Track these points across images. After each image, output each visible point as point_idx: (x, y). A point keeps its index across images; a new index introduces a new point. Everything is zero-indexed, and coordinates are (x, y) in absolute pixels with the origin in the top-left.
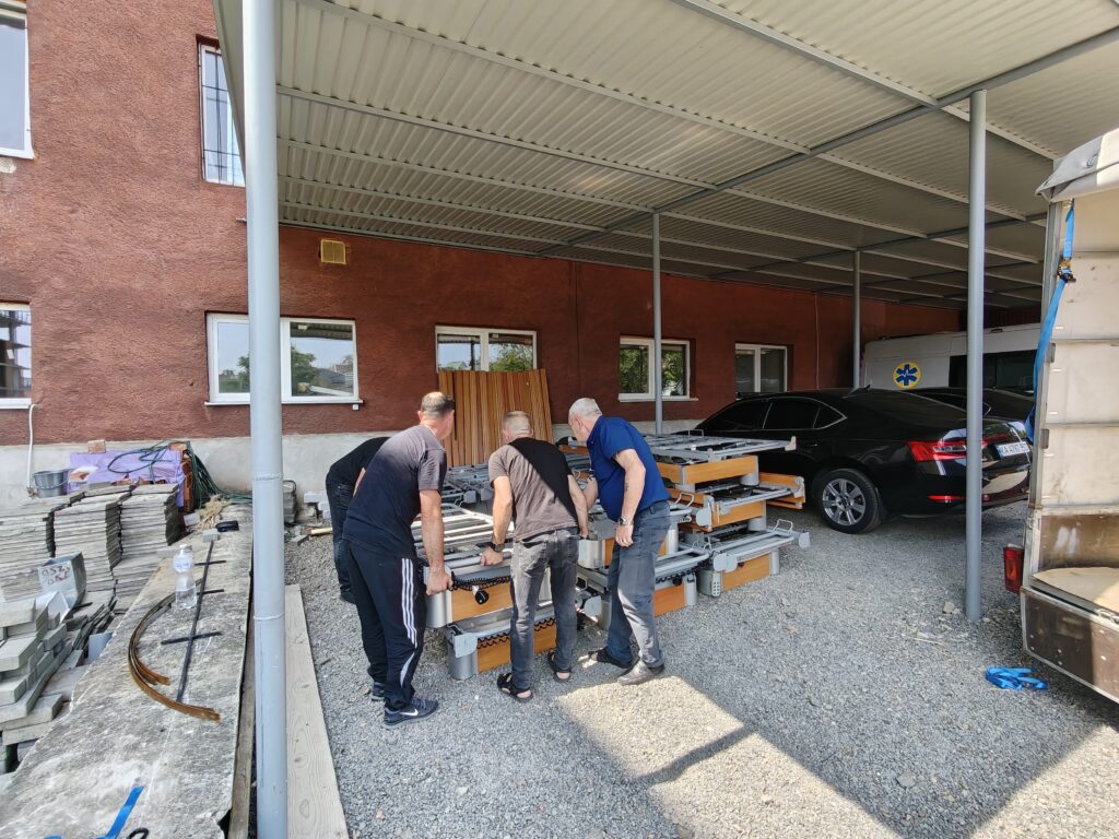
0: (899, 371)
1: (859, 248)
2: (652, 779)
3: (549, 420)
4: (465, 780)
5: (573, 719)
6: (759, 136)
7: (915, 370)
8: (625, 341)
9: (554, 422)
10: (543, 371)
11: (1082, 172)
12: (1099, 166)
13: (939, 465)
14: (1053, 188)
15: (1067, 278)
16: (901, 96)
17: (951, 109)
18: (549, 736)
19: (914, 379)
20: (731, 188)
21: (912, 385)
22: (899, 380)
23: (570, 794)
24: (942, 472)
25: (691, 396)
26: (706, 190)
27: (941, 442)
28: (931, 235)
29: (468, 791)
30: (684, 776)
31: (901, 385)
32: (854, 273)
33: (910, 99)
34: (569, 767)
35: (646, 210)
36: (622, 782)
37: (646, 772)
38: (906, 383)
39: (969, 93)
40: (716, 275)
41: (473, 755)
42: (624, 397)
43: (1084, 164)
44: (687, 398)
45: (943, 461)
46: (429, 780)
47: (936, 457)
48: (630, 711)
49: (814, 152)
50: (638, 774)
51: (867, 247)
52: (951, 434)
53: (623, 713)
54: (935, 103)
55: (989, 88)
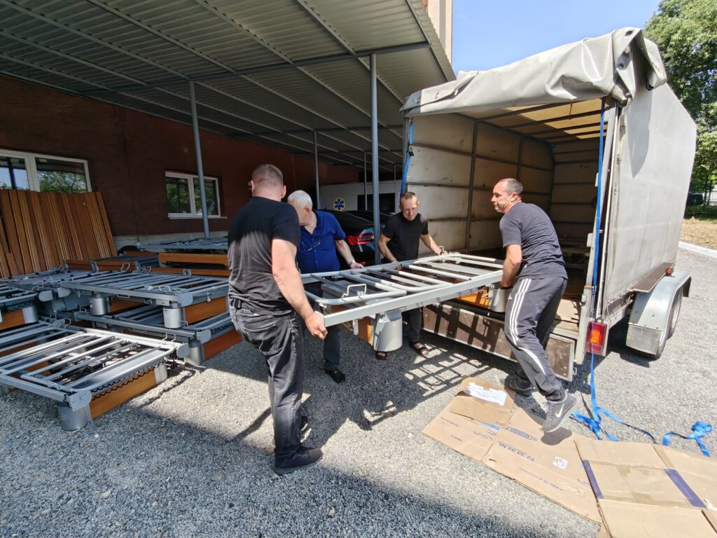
0: (336, 203)
1: (316, 130)
2: (245, 434)
3: (109, 233)
4: (106, 487)
5: (183, 422)
6: (264, 44)
7: (343, 202)
8: (169, 174)
9: (114, 235)
10: (99, 194)
11: (415, 105)
12: (422, 104)
13: (360, 246)
14: (405, 110)
15: (411, 154)
16: (340, 44)
17: (361, 59)
18: (168, 437)
19: (343, 207)
20: (245, 74)
21: (342, 209)
22: (336, 207)
23: (194, 461)
24: (362, 251)
25: (222, 215)
26: (229, 72)
27: (360, 236)
28: (350, 129)
29: (111, 493)
30: (263, 425)
32: (314, 144)
33: (344, 48)
34: (188, 448)
35: (183, 76)
36: (227, 442)
37: (240, 431)
38: (339, 209)
39: (369, 53)
40: (232, 135)
41: (107, 471)
42: (172, 216)
43: (416, 101)
44: (219, 216)
45: (362, 245)
46: (71, 501)
47: (359, 243)
48: (222, 404)
49: (295, 64)
50: (236, 434)
51: (320, 130)
52: (364, 232)
53: (217, 407)
54: (355, 54)
55: (377, 54)
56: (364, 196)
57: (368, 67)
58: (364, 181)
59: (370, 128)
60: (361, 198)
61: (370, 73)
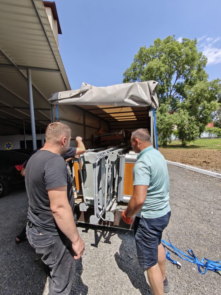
7: (11, 144)
17: (21, 71)
19: (11, 147)
21: (10, 148)
22: (6, 147)
31: (7, 149)
38: (9, 148)
39: (27, 68)
54: (17, 66)
55: (31, 70)
56: (24, 141)
57: (26, 76)
58: (24, 134)
59: (29, 108)
60: (22, 143)
61: (27, 80)
